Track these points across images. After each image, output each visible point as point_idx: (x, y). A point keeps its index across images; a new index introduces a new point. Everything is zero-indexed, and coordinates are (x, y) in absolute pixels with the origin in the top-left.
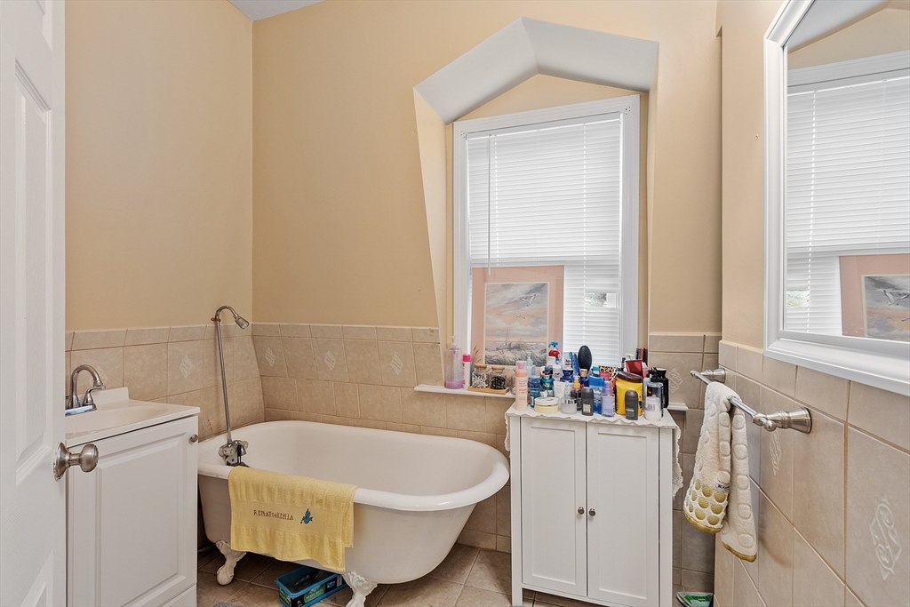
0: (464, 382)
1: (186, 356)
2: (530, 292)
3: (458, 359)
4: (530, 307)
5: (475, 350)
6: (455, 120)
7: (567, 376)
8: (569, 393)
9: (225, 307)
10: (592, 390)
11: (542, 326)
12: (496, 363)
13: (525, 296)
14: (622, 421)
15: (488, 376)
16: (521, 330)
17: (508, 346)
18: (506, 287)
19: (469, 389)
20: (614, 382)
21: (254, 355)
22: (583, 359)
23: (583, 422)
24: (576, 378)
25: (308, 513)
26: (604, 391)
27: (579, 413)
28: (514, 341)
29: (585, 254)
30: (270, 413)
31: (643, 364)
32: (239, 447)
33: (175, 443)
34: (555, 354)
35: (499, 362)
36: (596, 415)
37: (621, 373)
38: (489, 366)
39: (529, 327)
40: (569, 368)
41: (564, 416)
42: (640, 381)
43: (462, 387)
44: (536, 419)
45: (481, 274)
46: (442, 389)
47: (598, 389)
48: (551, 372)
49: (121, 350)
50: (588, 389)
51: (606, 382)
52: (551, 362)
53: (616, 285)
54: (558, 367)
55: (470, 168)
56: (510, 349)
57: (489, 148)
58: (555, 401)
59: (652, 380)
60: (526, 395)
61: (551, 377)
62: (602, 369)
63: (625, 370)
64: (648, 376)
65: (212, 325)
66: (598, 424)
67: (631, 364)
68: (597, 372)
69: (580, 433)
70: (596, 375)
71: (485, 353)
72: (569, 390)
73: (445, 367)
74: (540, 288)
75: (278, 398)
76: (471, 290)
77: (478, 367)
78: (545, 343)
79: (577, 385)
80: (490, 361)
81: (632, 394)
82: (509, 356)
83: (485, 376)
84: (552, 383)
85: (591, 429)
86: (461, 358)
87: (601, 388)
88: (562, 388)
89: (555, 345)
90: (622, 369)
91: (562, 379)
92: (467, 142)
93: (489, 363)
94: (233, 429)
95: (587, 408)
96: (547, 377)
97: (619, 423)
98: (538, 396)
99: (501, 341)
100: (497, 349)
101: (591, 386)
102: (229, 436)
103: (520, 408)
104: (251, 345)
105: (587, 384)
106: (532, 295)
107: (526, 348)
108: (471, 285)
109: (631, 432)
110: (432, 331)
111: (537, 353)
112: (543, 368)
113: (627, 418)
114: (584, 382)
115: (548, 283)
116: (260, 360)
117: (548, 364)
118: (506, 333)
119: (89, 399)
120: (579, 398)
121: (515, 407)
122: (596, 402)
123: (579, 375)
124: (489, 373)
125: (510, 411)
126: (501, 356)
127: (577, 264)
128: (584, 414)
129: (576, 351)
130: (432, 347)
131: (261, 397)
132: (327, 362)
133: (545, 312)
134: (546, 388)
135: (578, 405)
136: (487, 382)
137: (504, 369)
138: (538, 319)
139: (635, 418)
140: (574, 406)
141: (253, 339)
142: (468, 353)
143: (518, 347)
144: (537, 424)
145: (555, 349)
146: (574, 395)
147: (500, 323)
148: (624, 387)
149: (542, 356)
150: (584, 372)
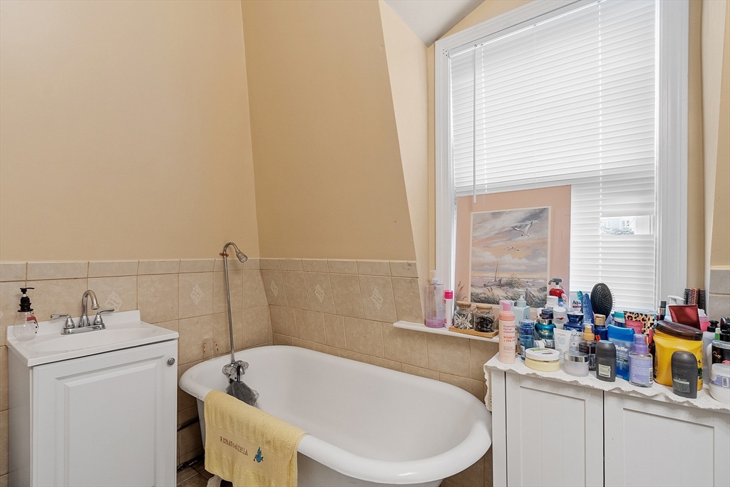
0: (445, 321)
1: (197, 286)
2: (524, 220)
3: (439, 296)
4: (525, 238)
5: (460, 286)
6: (437, 39)
7: (573, 322)
8: (577, 345)
9: (230, 244)
10: (613, 345)
11: (541, 260)
12: (483, 302)
13: (519, 224)
14: (667, 398)
15: (473, 315)
16: (512, 264)
17: (498, 283)
18: (496, 215)
19: (450, 329)
20: (651, 336)
21: (263, 287)
22: (600, 301)
23: (598, 390)
24: (588, 325)
25: (259, 452)
26: (632, 349)
27: (592, 376)
28: (505, 277)
29: (601, 167)
30: (277, 337)
31: (701, 312)
32: (239, 367)
33: (152, 365)
34: (558, 293)
35: (487, 301)
36: (620, 383)
37: (661, 323)
38: (474, 305)
39: (524, 261)
40: (578, 312)
41: (568, 378)
42: (698, 337)
43: (444, 326)
44: (527, 377)
45: (467, 202)
46: (421, 327)
47: (624, 345)
48: (551, 316)
49: (135, 278)
50: (606, 344)
51: (637, 335)
52: (552, 303)
53: (651, 204)
54: (560, 310)
55: (454, 89)
56: (500, 285)
57: (474, 61)
58: (555, 354)
59: (722, 338)
60: (513, 344)
61: (550, 322)
62: (629, 316)
63: (668, 318)
64: (711, 330)
65: (221, 259)
66: (623, 396)
67: (677, 311)
68: (621, 320)
69: (594, 404)
70: (620, 325)
71: (470, 290)
72: (577, 341)
73: (425, 304)
74: (537, 215)
75: (282, 324)
76: (455, 221)
77: (461, 306)
78: (545, 278)
79: (589, 336)
80: (476, 299)
81: (685, 357)
82: (498, 293)
83: (470, 316)
84: (551, 330)
85: (610, 402)
86: (442, 294)
87: (628, 344)
88: (567, 339)
89: (557, 281)
90: (662, 318)
91: (567, 327)
92: (450, 61)
93: (476, 301)
94: (237, 350)
95: (605, 370)
96: (545, 323)
97: (662, 399)
98: (531, 345)
99: (490, 276)
100: (484, 285)
101: (611, 340)
102: (233, 357)
103: (505, 361)
104: (260, 278)
105: (605, 335)
106: (529, 222)
107: (520, 285)
108: (455, 216)
109: (683, 415)
110: (410, 265)
111: (534, 292)
112: (540, 310)
113: (676, 392)
114: (601, 333)
115: (550, 207)
116: (268, 291)
117: (548, 305)
118: (496, 267)
119: (99, 320)
120: (593, 354)
121: (499, 358)
122: (621, 363)
123: (593, 322)
124: (474, 312)
125: (493, 362)
126: (489, 294)
127: (589, 182)
128: (600, 377)
129: (589, 290)
130: (411, 282)
131: (270, 323)
132: (317, 294)
133: (545, 243)
134: (543, 337)
135: (590, 364)
136: (471, 322)
137: (491, 308)
138: (536, 251)
139: (691, 393)
140: (584, 366)
141: (262, 272)
142: (452, 289)
143: (510, 284)
144: (528, 384)
145: (558, 287)
146: (584, 349)
147: (488, 257)
148: (668, 345)
149: (541, 295)
150: (600, 319)
